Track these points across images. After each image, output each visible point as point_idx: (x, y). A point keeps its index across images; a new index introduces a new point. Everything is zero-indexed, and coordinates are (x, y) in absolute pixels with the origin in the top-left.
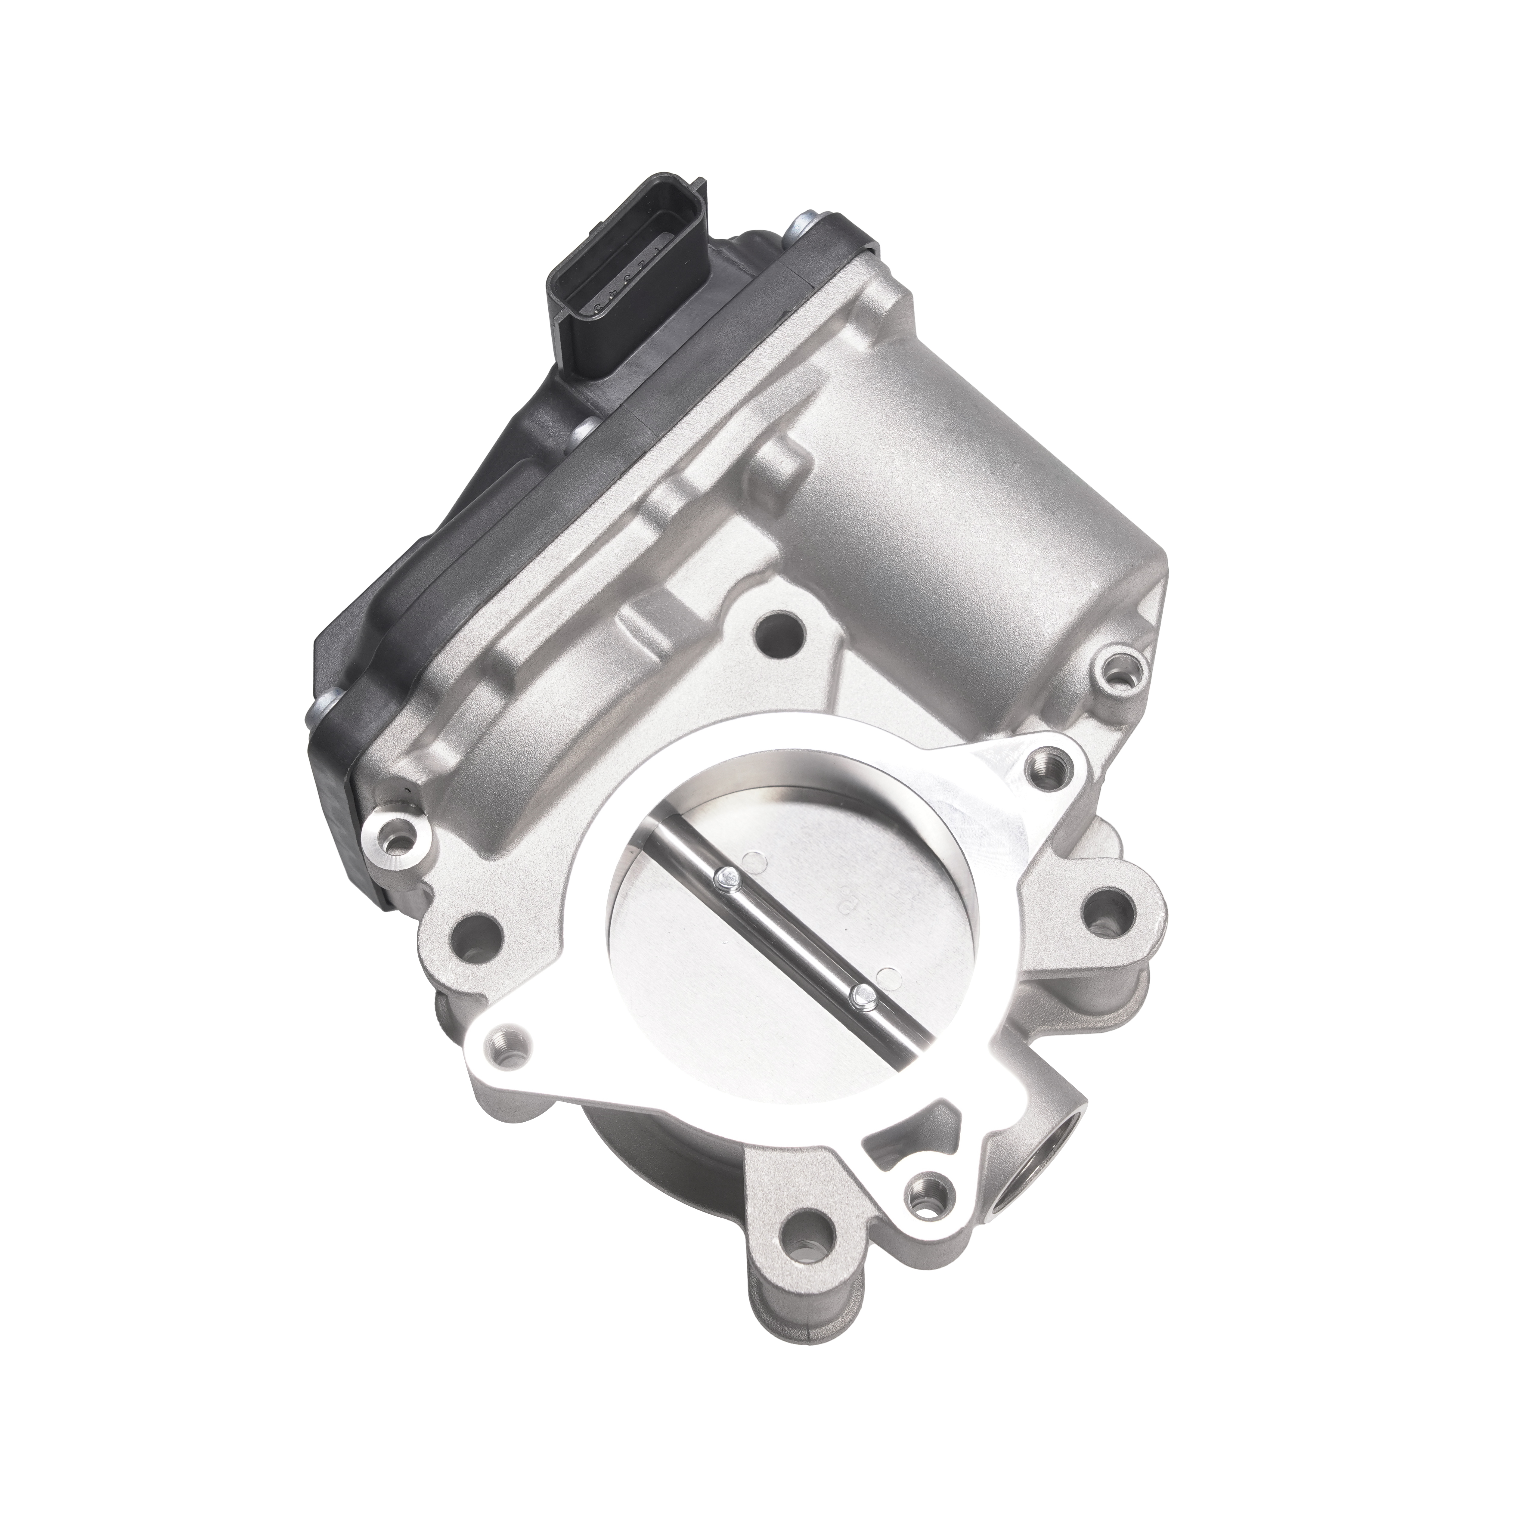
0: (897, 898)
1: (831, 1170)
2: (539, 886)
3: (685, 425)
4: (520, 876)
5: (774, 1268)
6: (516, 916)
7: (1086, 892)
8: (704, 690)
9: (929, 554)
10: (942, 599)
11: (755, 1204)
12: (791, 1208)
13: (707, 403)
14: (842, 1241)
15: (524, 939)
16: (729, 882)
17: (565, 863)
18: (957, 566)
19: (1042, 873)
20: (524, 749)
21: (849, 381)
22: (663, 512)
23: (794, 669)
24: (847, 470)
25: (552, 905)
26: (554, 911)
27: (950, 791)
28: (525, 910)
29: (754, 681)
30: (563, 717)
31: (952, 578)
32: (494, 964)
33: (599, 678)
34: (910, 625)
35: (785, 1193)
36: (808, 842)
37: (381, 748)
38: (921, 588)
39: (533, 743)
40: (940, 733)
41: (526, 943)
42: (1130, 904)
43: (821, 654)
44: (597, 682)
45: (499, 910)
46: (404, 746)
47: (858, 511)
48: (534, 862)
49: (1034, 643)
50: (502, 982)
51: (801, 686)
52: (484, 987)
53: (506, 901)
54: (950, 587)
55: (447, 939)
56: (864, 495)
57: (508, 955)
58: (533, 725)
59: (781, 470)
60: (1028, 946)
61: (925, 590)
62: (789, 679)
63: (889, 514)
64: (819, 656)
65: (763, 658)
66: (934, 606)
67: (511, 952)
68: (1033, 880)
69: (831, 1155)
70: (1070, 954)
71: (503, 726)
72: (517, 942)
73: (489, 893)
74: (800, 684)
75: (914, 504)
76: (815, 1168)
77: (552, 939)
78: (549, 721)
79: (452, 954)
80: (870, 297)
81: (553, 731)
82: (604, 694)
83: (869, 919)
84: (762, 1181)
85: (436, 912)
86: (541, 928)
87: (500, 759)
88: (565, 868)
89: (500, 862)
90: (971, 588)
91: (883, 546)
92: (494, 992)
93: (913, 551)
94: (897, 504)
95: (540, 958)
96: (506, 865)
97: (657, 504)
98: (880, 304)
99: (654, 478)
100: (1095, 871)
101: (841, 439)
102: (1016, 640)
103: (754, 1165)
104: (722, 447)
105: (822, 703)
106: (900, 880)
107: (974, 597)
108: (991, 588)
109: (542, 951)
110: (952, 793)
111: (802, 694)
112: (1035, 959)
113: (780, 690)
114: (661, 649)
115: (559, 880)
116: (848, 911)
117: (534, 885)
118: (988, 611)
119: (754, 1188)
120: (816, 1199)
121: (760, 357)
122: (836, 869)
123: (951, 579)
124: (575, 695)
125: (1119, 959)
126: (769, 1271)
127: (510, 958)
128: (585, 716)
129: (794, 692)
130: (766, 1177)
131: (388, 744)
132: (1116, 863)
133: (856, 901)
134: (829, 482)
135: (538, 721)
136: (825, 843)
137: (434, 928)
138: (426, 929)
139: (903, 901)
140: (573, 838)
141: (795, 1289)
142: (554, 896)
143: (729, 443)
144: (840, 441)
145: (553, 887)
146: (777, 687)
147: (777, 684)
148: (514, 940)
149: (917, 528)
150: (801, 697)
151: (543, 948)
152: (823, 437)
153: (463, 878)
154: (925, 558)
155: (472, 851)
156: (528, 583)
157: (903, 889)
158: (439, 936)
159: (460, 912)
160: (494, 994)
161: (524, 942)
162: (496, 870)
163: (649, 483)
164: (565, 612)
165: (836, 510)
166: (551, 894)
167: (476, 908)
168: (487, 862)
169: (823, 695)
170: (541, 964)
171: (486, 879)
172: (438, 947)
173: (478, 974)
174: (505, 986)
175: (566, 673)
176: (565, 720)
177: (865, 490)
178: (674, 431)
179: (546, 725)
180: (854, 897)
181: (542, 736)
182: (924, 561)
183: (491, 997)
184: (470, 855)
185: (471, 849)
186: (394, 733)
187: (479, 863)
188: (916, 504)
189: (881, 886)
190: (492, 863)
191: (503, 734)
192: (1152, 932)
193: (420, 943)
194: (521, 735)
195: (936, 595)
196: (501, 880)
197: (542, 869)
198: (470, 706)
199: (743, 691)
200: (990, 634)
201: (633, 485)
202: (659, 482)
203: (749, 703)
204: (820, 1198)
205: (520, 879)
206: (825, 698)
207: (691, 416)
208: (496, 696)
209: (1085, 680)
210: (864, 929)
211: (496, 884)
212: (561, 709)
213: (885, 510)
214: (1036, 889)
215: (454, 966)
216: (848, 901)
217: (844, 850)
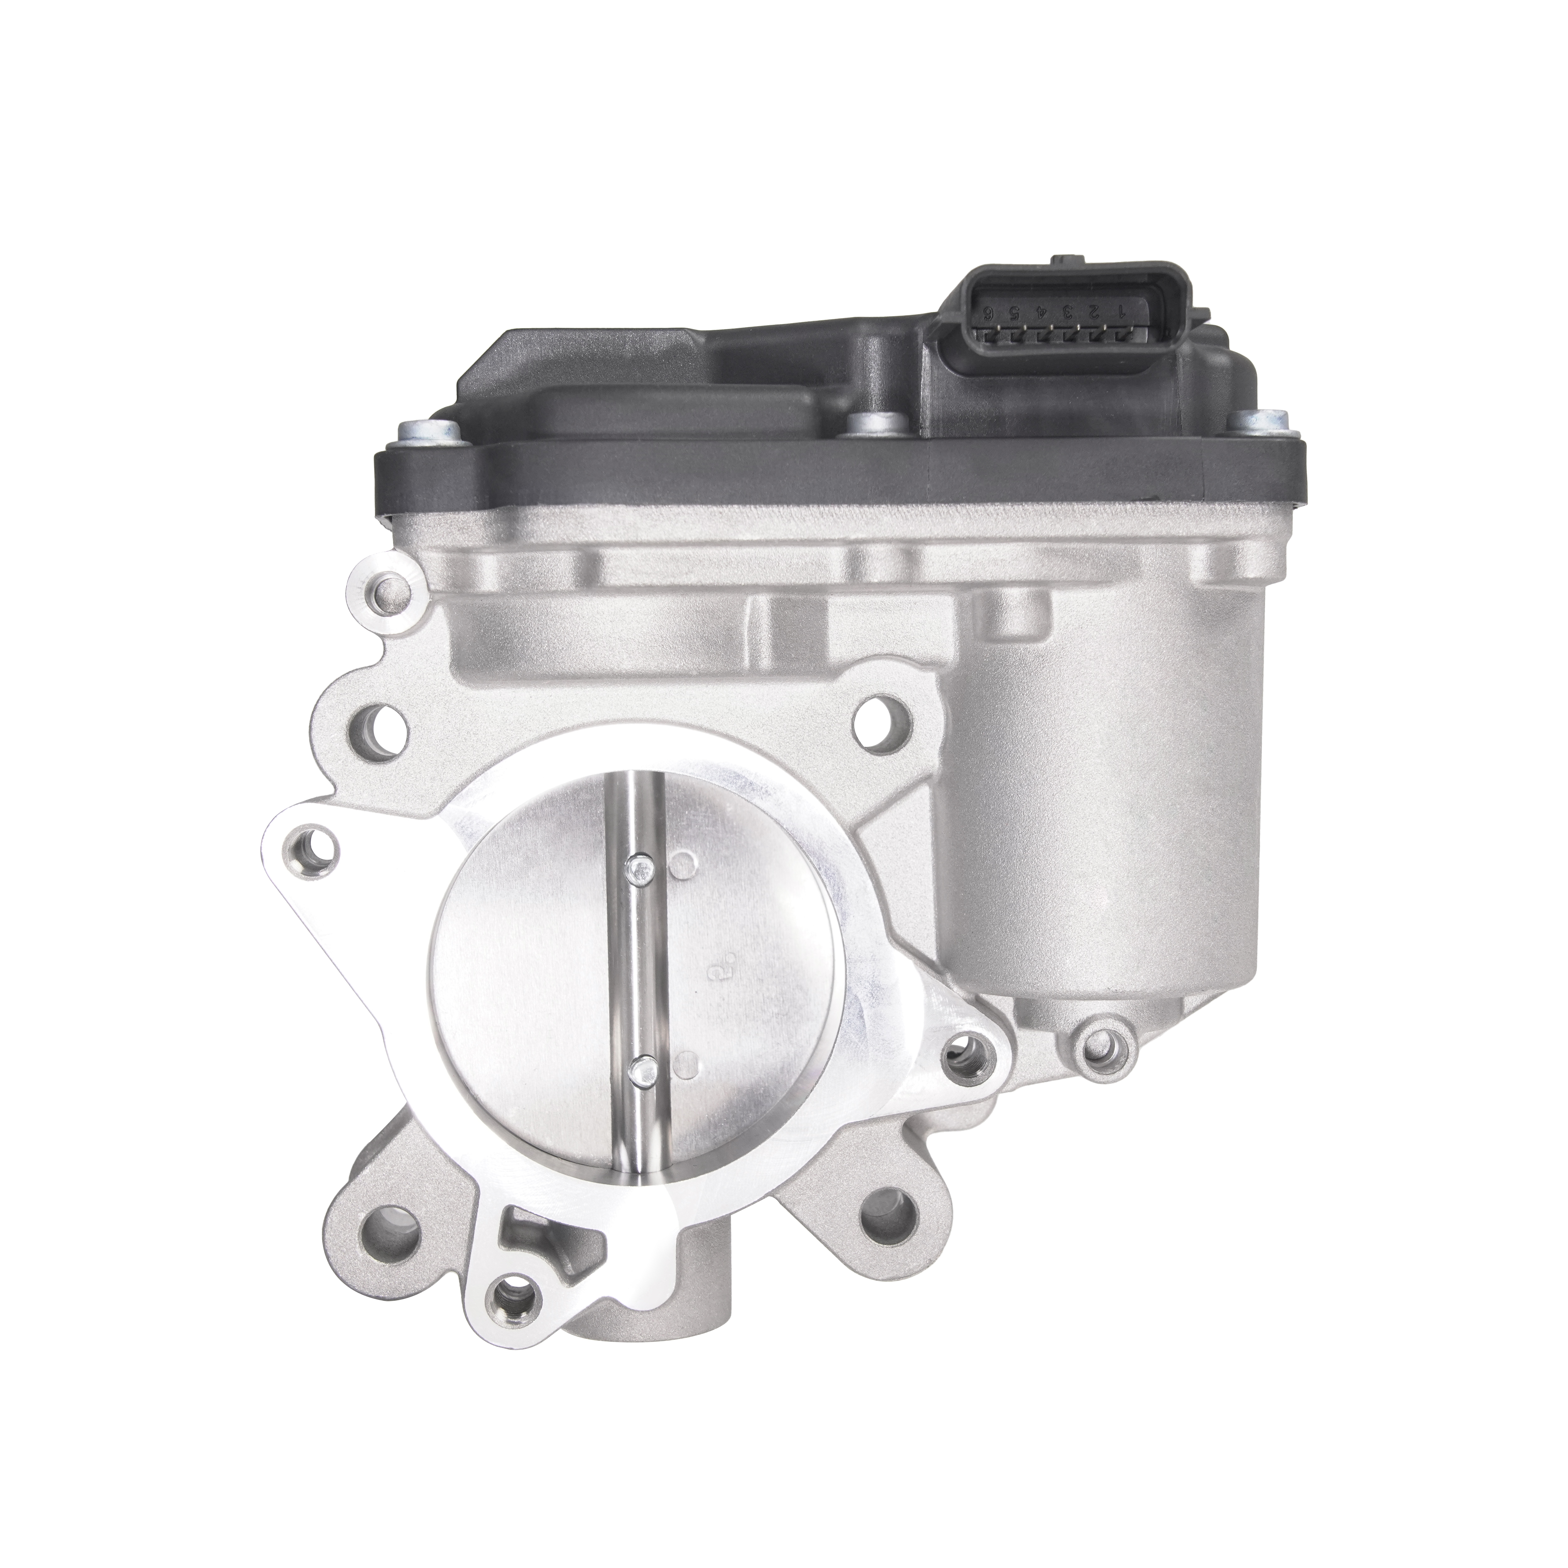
0: (764, 1002)
1: (462, 1203)
2: (472, 740)
3: (964, 511)
4: (466, 716)
5: (339, 1235)
6: (429, 747)
7: (890, 1184)
8: (773, 710)
9: (1052, 816)
10: (1024, 860)
11: (375, 1171)
12: (400, 1201)
13: (1004, 510)
14: (412, 1267)
15: (415, 773)
16: (638, 874)
17: (513, 742)
18: (1064, 851)
19: (873, 1135)
20: (554, 639)
21: (1150, 599)
22: (866, 569)
23: (863, 767)
24: (1065, 675)
25: (467, 768)
26: (463, 774)
27: (874, 997)
28: (440, 749)
29: (821, 743)
30: (611, 648)
31: (1049, 856)
32: (370, 769)
33: (676, 644)
34: (982, 843)
35: (408, 1186)
36: (744, 888)
37: (429, 525)
38: (1019, 832)
39: (566, 643)
40: (926, 928)
41: (413, 778)
42: (914, 1226)
43: (898, 776)
44: (671, 646)
45: (420, 729)
46: (449, 542)
47: (1038, 716)
48: (488, 716)
49: (1054, 977)
50: (362, 791)
51: (853, 787)
52: (343, 781)
53: (433, 727)
54: (1040, 860)
55: (354, 710)
56: (1056, 710)
57: (389, 773)
58: (580, 628)
59: (1009, 623)
60: (799, 1181)
61: (1020, 838)
62: (851, 771)
63: (1058, 748)
64: (894, 775)
65: (849, 731)
66: (1013, 856)
67: (394, 773)
68: (860, 1132)
69: (474, 1192)
70: (824, 1220)
71: (555, 604)
72: (406, 770)
73: (427, 705)
74: (855, 784)
75: (1086, 763)
76: (451, 1189)
77: (437, 796)
78: (596, 640)
79: (345, 727)
80: (1245, 550)
81: (591, 652)
82: (665, 663)
83: (724, 999)
84: (400, 1159)
85: (367, 678)
86: (438, 778)
87: (529, 625)
88: (508, 746)
89: (462, 688)
90: (1054, 880)
91: (1027, 765)
92: (347, 793)
93: (1043, 798)
94: (1072, 747)
95: (413, 802)
96: (464, 695)
97: (869, 557)
98: (1246, 565)
99: (888, 534)
100: (916, 1174)
101: (1089, 644)
102: (1043, 959)
103: (406, 1139)
104: (979, 558)
105: (855, 818)
106: (783, 989)
107: (1049, 888)
108: (1070, 898)
109: (420, 797)
110: (874, 1001)
111: (847, 794)
112: (794, 1197)
113: (834, 772)
114: (758, 663)
115: (493, 752)
116: (714, 978)
117: (469, 735)
118: (1047, 912)
119: (387, 1158)
120: (426, 1214)
121: (1093, 514)
122: (742, 932)
123: (1048, 854)
124: (640, 639)
125: (857, 1262)
126: (332, 1234)
127: (388, 778)
128: (629, 666)
129: (843, 785)
130: (406, 1159)
131: (439, 528)
132: (938, 1185)
133: (730, 975)
134: (1042, 666)
135: (588, 630)
136: (757, 902)
137: (353, 689)
138: (346, 684)
139: (766, 1009)
140: (540, 728)
141: (337, 1267)
142: (475, 761)
143: (987, 562)
144: (1086, 644)
145: (483, 752)
146: (834, 767)
147: (837, 765)
148: (407, 766)
149: (1067, 784)
150: (843, 795)
151: (422, 796)
152: (1077, 625)
153: (418, 671)
154: (1046, 815)
155: (448, 656)
156: (684, 522)
157: (777, 998)
158: (350, 701)
159: (387, 698)
160: (345, 795)
161: (412, 776)
162: (452, 692)
163: (879, 535)
164: (692, 576)
165: (1023, 695)
166: (475, 757)
167: (403, 708)
168: (451, 678)
169: (862, 812)
170: (407, 808)
171: (436, 692)
172: (340, 710)
173: (349, 765)
174: (361, 797)
175: (652, 613)
176: (610, 653)
177: (1062, 707)
178: (950, 508)
179: (590, 640)
180: (732, 970)
181: (578, 646)
182: (1044, 815)
183: (340, 795)
184: (443, 657)
185: (449, 653)
186: (453, 523)
187: (444, 671)
188: (1087, 765)
189: (762, 980)
190: (454, 682)
191: (549, 610)
192: (905, 1267)
193: (329, 691)
194: (563, 626)
195: (1023, 852)
196: (448, 704)
197: (489, 729)
198: (544, 559)
199: (803, 743)
200: (1029, 930)
201: (863, 523)
202: (889, 541)
203: (798, 758)
204: (431, 1217)
205: (463, 719)
206: (862, 816)
207: (979, 508)
208: (572, 576)
209: (1072, 1023)
210: (711, 1005)
211: (440, 704)
212: (617, 640)
213: (1059, 741)
214: (855, 1143)
215: (337, 739)
216: (723, 969)
217: (765, 923)
